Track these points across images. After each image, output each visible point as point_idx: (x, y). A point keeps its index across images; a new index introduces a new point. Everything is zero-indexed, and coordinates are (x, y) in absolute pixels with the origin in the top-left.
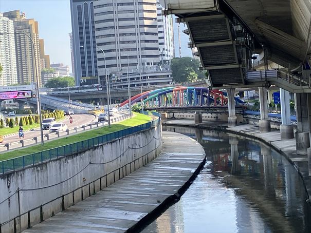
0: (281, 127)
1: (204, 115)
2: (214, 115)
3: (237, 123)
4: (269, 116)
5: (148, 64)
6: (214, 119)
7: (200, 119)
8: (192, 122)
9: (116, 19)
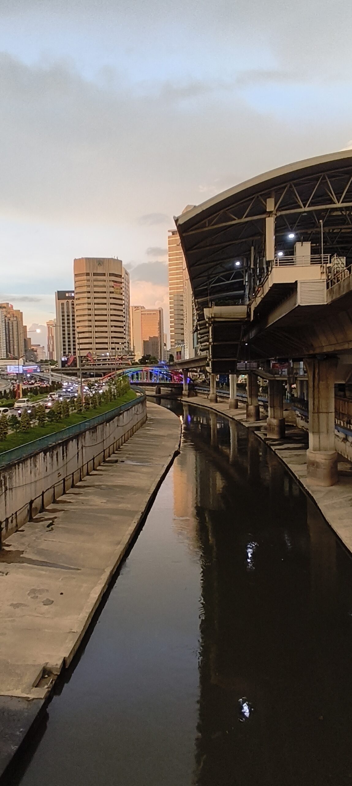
0: (230, 400)
1: (162, 388)
2: (170, 389)
3: (189, 396)
4: (217, 392)
5: (118, 349)
6: (170, 392)
7: (159, 391)
8: (154, 393)
9: (93, 315)
